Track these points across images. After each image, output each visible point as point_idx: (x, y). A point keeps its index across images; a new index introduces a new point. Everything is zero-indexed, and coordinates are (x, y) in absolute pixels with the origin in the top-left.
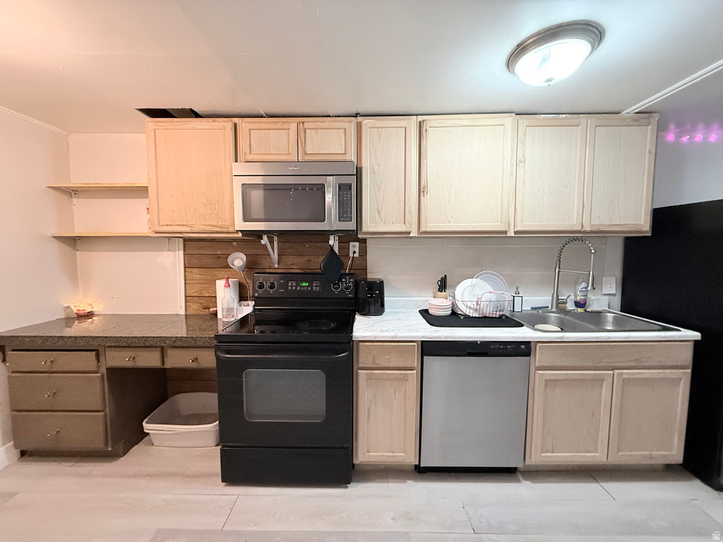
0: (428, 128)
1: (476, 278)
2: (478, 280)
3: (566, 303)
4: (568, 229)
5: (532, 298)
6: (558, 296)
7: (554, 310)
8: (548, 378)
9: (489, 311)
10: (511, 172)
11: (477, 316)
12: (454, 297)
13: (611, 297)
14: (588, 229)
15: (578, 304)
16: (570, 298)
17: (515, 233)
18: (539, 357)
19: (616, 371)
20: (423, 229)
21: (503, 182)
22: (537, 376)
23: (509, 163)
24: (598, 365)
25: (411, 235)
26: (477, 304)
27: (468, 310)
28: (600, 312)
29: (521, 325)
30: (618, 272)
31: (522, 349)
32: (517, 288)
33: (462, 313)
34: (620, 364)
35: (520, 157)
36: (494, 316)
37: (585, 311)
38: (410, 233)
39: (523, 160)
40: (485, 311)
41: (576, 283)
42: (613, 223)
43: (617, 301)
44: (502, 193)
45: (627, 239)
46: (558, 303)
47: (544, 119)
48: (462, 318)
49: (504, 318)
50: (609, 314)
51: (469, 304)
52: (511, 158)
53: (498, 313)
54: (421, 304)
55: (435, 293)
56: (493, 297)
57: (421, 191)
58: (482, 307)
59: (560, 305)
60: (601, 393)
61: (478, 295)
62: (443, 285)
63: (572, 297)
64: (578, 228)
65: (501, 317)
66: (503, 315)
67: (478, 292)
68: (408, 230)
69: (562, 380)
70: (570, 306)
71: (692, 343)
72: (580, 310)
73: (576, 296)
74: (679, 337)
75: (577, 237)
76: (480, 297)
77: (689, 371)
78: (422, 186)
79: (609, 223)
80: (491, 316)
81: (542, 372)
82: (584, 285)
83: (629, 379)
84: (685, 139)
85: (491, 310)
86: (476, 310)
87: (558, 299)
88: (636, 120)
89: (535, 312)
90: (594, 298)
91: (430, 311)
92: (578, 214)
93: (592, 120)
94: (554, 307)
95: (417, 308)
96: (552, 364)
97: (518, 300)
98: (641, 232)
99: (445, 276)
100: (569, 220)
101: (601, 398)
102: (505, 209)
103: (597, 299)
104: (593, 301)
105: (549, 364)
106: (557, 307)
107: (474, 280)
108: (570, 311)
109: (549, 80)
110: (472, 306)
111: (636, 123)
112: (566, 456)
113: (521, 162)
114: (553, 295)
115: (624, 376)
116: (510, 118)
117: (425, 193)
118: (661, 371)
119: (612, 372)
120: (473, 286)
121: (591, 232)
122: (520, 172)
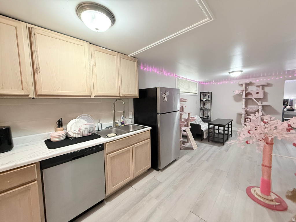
0: (36, 33)
1: (78, 118)
2: (79, 119)
3: (118, 123)
4: (115, 95)
5: (106, 123)
6: (115, 121)
7: (114, 127)
8: (111, 156)
9: (86, 133)
10: (89, 69)
11: (80, 136)
12: (66, 130)
13: (131, 119)
14: (121, 95)
15: (122, 123)
16: (119, 121)
17: (95, 96)
18: (107, 149)
19: (133, 145)
20: (38, 93)
21: (86, 73)
22: (107, 157)
23: (88, 64)
24: (128, 145)
25: (29, 97)
26: (79, 131)
27: (74, 135)
28: (129, 125)
29: (100, 137)
30: (133, 110)
31: (100, 148)
32: (99, 120)
33: (72, 137)
34: (134, 143)
35: (93, 63)
36: (88, 135)
37: (124, 125)
38: (28, 95)
39: (95, 64)
40: (83, 134)
41: (121, 116)
42: (129, 94)
43: (133, 120)
44: (86, 78)
45: (134, 99)
46: (115, 124)
47: (102, 49)
48: (71, 139)
49: (93, 135)
50: (131, 125)
51: (75, 132)
52: (89, 63)
53: (90, 133)
54: (47, 136)
55: (56, 129)
56: (88, 126)
57: (35, 71)
58: (82, 132)
59: (116, 125)
60: (129, 155)
61: (79, 127)
62: (60, 124)
63: (120, 121)
64: (118, 95)
65: (92, 135)
66: (92, 134)
67: (79, 125)
68: (27, 93)
69: (117, 155)
70: (120, 124)
71: (150, 131)
72: (123, 125)
73: (121, 120)
74: (147, 129)
75: (119, 98)
76: (80, 127)
77: (150, 139)
78: (35, 68)
79: (127, 94)
80: (87, 135)
81: (109, 155)
82: (123, 116)
83: (137, 147)
84: (145, 69)
85: (87, 132)
86: (79, 134)
87: (115, 122)
88: (132, 59)
89: (107, 129)
90: (127, 120)
91: (52, 140)
92: (118, 90)
93: (119, 55)
94: (114, 126)
95: (44, 139)
96: (112, 150)
97: (100, 125)
98: (136, 97)
99: (61, 119)
100: (115, 92)
101: (129, 156)
102: (88, 85)
103: (128, 120)
104: (126, 121)
105: (111, 151)
106: (115, 126)
107: (77, 119)
108: (120, 126)
109: (97, 29)
110: (76, 132)
111: (132, 60)
112: (120, 184)
113: (94, 65)
114: (113, 121)
115: (135, 146)
116: (87, 44)
117: (38, 72)
118: (144, 141)
119: (132, 146)
120: (76, 123)
121: (123, 97)
122: (94, 70)
